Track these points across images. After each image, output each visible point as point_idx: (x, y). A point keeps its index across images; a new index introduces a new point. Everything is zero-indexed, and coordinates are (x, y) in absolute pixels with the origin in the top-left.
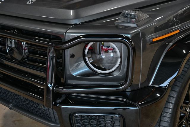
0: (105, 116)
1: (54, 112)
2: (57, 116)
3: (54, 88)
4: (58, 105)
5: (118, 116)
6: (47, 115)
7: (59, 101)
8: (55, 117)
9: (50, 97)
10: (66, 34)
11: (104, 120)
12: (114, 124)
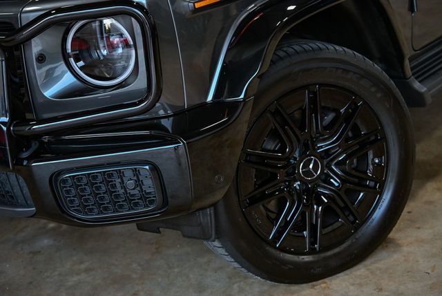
0: (119, 170)
1: (20, 181)
2: (26, 190)
3: (12, 128)
4: (25, 163)
5: (147, 167)
6: (8, 192)
7: (25, 155)
8: (24, 192)
9: (5, 146)
10: (23, 15)
11: (119, 180)
12: (143, 187)
